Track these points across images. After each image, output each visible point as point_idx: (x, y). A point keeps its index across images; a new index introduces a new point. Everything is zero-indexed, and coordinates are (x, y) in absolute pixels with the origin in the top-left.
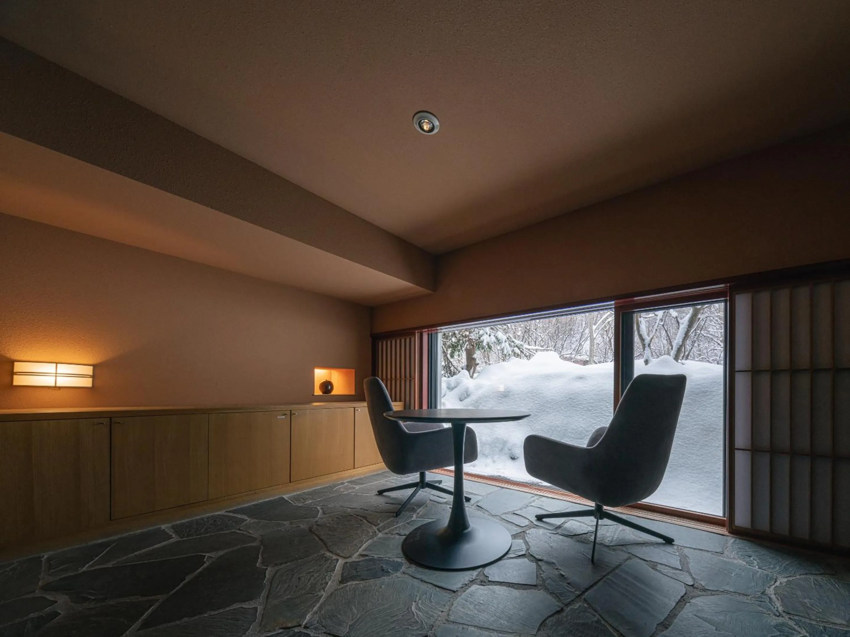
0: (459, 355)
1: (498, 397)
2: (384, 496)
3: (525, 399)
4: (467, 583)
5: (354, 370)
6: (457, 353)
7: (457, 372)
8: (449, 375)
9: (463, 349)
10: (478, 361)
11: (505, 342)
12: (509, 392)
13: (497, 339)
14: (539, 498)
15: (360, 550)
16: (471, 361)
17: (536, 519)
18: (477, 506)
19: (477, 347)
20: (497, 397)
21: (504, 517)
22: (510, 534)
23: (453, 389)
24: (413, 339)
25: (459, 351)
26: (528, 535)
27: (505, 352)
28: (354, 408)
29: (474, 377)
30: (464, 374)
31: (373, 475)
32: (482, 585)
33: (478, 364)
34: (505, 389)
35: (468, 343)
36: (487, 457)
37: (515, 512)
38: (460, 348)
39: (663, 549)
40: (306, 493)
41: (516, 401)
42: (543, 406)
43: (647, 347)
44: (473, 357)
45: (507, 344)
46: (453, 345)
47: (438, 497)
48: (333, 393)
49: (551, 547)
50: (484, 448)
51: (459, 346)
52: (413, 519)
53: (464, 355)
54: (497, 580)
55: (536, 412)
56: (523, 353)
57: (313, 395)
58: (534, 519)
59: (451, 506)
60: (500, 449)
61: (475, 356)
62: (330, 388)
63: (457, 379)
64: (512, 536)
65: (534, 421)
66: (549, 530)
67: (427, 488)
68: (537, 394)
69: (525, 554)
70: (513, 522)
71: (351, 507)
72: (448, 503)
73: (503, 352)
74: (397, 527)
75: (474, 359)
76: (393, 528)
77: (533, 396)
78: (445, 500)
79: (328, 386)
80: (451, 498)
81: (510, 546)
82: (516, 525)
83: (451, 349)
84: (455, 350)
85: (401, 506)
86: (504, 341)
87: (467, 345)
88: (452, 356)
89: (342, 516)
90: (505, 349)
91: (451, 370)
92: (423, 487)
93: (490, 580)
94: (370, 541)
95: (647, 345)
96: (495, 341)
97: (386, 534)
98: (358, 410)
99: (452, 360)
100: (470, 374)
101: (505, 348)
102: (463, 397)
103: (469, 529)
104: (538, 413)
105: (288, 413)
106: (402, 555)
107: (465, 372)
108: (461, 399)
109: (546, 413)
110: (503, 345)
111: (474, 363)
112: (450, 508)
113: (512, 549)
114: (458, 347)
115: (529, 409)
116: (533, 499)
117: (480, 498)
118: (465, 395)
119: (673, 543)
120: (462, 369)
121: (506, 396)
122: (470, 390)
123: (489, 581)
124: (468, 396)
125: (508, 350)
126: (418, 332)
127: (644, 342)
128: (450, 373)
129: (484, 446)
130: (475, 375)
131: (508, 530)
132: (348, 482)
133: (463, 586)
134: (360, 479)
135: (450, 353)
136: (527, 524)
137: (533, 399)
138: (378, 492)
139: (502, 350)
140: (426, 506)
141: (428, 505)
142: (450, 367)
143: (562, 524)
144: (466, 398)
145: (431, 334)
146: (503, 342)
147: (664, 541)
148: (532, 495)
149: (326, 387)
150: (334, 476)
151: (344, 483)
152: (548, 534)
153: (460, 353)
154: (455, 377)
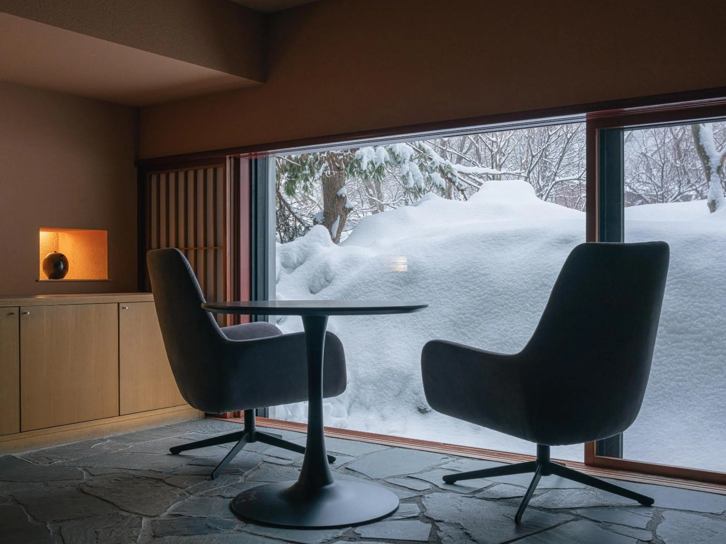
0: (306, 188)
1: (393, 283)
2: (181, 456)
3: (450, 289)
4: (329, 539)
5: (106, 232)
6: (300, 185)
7: (303, 229)
8: (282, 234)
9: (317, 176)
10: (350, 203)
11: (411, 160)
12: (415, 272)
13: (394, 153)
14: (457, 459)
15: (168, 510)
16: (334, 202)
17: (444, 482)
18: (346, 468)
19: (348, 169)
20: (389, 284)
21: (389, 480)
22: (399, 497)
23: (294, 267)
24: (220, 172)
25: (306, 180)
26: (426, 499)
27: (411, 183)
28: (119, 304)
29: (341, 241)
30: (319, 236)
31: (153, 430)
32: (351, 541)
33: (351, 209)
34: (409, 267)
35: (326, 164)
36: (368, 408)
37: (409, 476)
38: (308, 172)
39: (633, 511)
40: (47, 451)
41: (430, 291)
42: (487, 302)
43: (715, 174)
44: (339, 193)
45: (415, 166)
46: (291, 165)
47: (277, 457)
48: (69, 276)
49: (460, 510)
50: (362, 391)
51: (307, 167)
52: (239, 482)
53: (318, 186)
54: (374, 537)
55: (473, 314)
56: (454, 183)
57: (37, 281)
58: (441, 483)
59: (301, 469)
60: (397, 393)
61: (344, 191)
62: (62, 266)
63: (305, 246)
64: (400, 500)
65: (469, 335)
66: (461, 493)
67: (258, 442)
68: (475, 277)
69: (418, 516)
70: (406, 486)
71: (132, 468)
72: (295, 464)
73: (406, 184)
74: (217, 490)
75: (342, 199)
76: (210, 490)
77: (466, 281)
78: (290, 462)
79: (60, 264)
80: (300, 458)
81: (395, 508)
82: (409, 489)
83: (286, 175)
84: (296, 177)
85: (215, 468)
86: (408, 158)
87: (326, 169)
88: (290, 191)
89: (123, 478)
90: (411, 177)
91: (288, 224)
92: (250, 440)
93: (362, 536)
94: (179, 502)
95: (714, 170)
96: (388, 159)
97: (201, 496)
98: (125, 308)
99: (289, 200)
100: (331, 234)
101: (410, 173)
102: (317, 284)
103: (332, 485)
104: (478, 316)
105: (16, 310)
106: (232, 515)
107: (322, 229)
108: (313, 290)
109: (493, 316)
110: (406, 167)
111: (340, 207)
112: (300, 470)
113: (399, 511)
114: (304, 169)
115: (459, 309)
116: (446, 460)
117: (352, 459)
118: (323, 280)
119: (652, 505)
120: (315, 222)
121: (411, 282)
122: (333, 268)
123: (361, 538)
124: (329, 281)
125: (416, 178)
126: (230, 158)
127: (708, 161)
128: (285, 232)
129: (363, 386)
130: (344, 235)
131: (396, 493)
132: (111, 438)
133: (324, 541)
134: (131, 435)
135: (286, 183)
136: (429, 487)
137: (467, 287)
138: (172, 450)
139: (405, 178)
140: (259, 468)
141: (260, 467)
142: (287, 218)
143: (485, 488)
144: (323, 287)
145: (256, 160)
146: (407, 161)
147: (639, 502)
148: (445, 456)
149: (57, 265)
150: (88, 427)
151: (106, 440)
152: (460, 498)
153: (308, 183)
154: (298, 241)
